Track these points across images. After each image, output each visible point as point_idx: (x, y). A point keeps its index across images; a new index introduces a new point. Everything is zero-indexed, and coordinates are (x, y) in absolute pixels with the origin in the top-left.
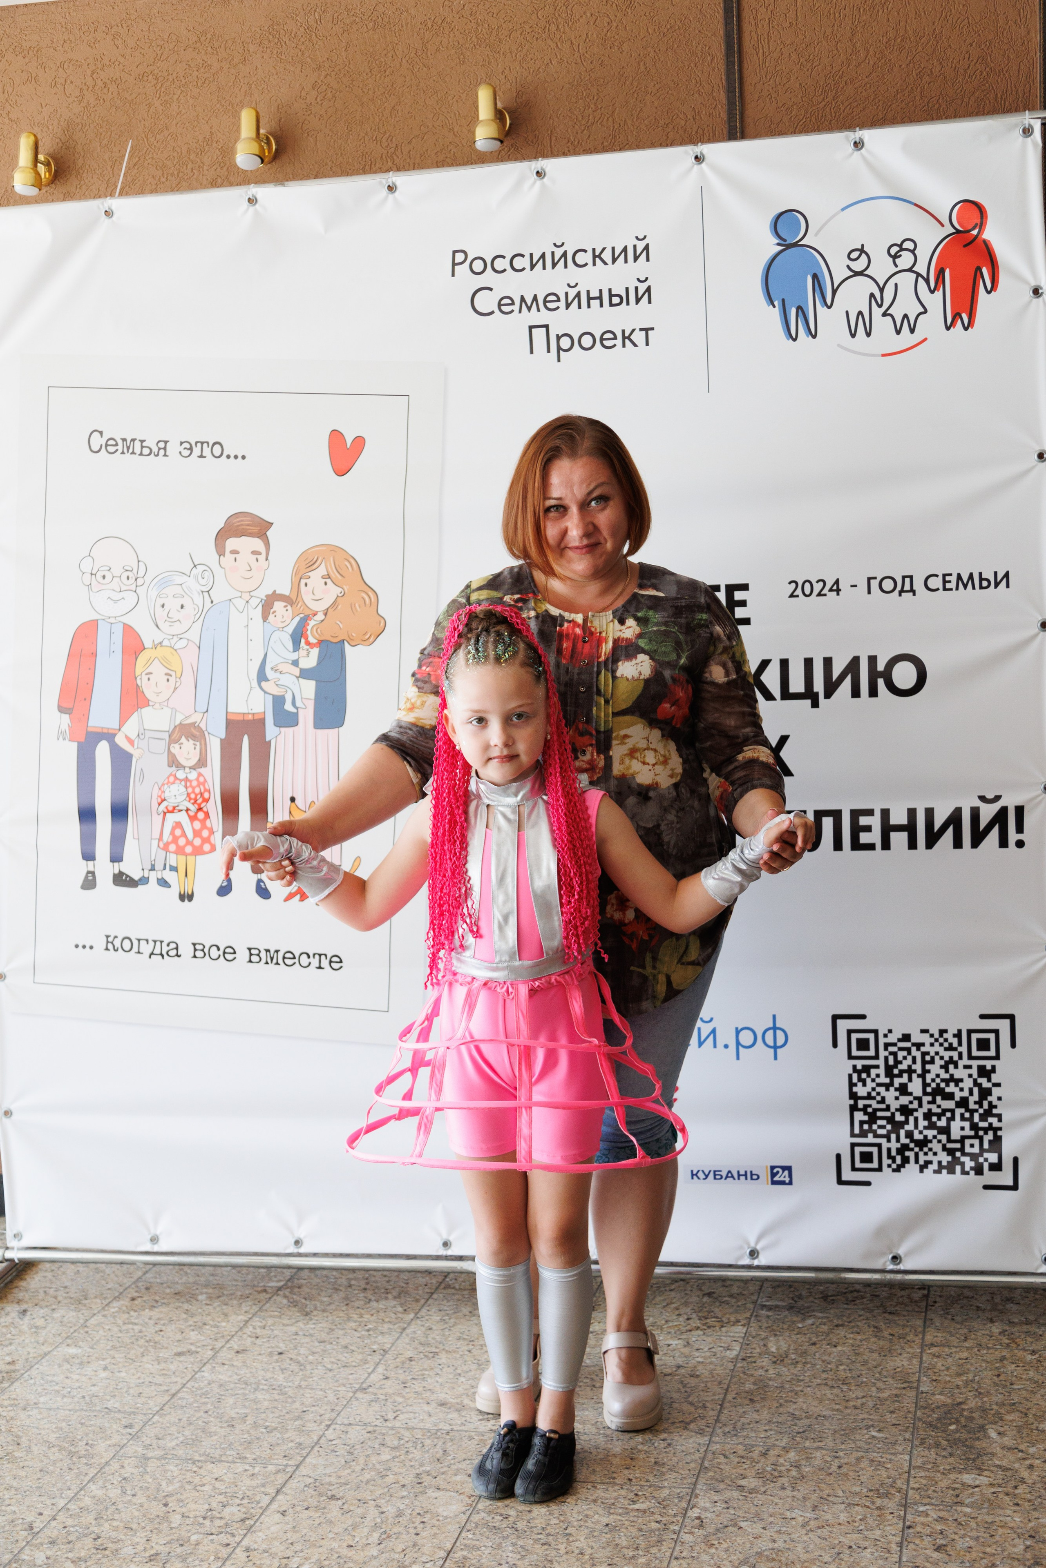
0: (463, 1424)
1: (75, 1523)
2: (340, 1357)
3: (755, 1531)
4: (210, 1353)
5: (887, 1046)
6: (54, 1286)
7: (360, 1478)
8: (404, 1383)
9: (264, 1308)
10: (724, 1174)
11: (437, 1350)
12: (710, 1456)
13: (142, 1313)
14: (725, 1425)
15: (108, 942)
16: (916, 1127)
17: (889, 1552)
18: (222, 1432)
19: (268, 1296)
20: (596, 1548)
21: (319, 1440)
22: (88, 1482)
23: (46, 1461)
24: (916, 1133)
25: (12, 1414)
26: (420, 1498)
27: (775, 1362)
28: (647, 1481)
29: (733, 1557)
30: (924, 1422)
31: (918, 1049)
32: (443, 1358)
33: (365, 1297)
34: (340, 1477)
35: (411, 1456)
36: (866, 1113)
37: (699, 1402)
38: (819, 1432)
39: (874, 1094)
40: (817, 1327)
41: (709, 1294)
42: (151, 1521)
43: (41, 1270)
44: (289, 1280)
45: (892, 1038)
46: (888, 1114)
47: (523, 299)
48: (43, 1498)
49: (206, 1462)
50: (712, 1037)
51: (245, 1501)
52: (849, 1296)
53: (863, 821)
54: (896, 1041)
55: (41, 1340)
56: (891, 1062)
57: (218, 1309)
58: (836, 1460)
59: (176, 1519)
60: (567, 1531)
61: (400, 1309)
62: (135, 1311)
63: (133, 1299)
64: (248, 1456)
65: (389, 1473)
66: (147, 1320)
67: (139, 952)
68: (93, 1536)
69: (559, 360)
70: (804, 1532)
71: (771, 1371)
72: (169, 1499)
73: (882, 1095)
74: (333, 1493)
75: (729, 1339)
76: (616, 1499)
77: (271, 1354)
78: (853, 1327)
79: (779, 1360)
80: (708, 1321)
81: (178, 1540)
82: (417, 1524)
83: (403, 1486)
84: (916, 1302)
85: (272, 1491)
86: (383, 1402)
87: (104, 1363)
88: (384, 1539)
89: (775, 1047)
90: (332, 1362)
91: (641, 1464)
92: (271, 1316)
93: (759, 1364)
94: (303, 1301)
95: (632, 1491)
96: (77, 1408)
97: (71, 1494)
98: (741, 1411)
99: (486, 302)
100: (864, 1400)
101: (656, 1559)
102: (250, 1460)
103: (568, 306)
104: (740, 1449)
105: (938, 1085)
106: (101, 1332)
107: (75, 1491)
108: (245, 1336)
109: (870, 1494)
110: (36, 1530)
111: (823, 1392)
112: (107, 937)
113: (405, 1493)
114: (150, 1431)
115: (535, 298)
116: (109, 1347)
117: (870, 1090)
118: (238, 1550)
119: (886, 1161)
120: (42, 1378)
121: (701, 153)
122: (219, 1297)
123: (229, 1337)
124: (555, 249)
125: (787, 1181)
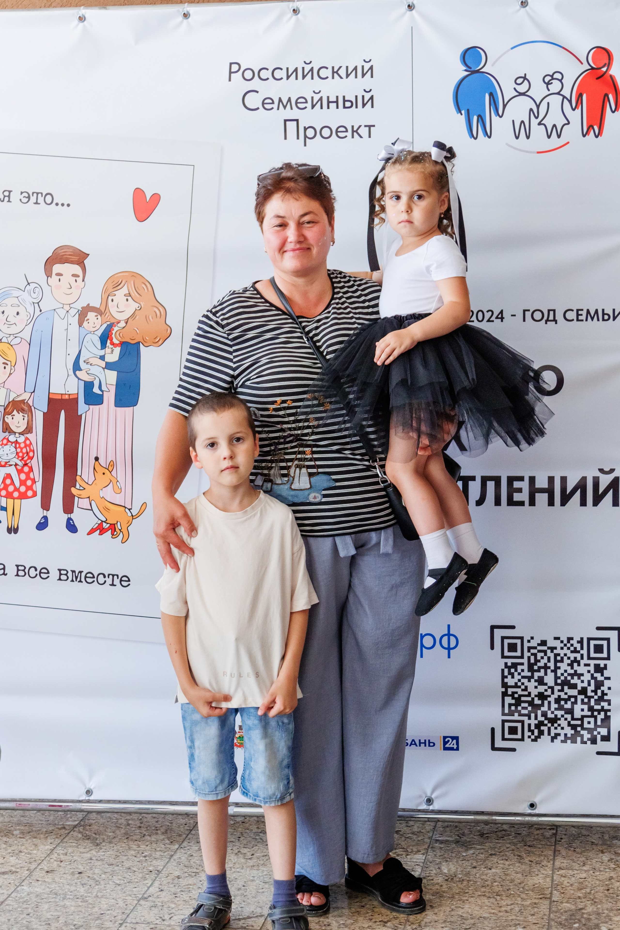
2: (126, 875)
4: (26, 873)
5: (529, 649)
8: (175, 894)
9: (64, 840)
10: (409, 742)
11: (198, 871)
16: (549, 708)
19: (67, 832)
24: (549, 712)
27: (447, 880)
30: (557, 922)
31: (552, 652)
33: (141, 833)
36: (513, 698)
39: (519, 684)
40: (476, 855)
44: (82, 820)
45: (533, 643)
46: (529, 699)
47: (280, 100)
52: (499, 834)
53: (516, 485)
54: (536, 645)
56: (532, 661)
57: (29, 841)
61: (167, 842)
69: (305, 145)
71: (446, 886)
73: (525, 685)
77: (73, 874)
78: (503, 856)
79: (450, 878)
84: (548, 838)
86: (161, 909)
89: (449, 649)
90: (120, 879)
92: (70, 847)
93: (435, 881)
94: (94, 835)
99: (253, 101)
100: (512, 907)
103: (313, 107)
105: (566, 678)
108: (52, 860)
115: (289, 100)
117: (517, 681)
119: (527, 733)
122: (29, 832)
123: (40, 862)
124: (305, 65)
125: (455, 748)
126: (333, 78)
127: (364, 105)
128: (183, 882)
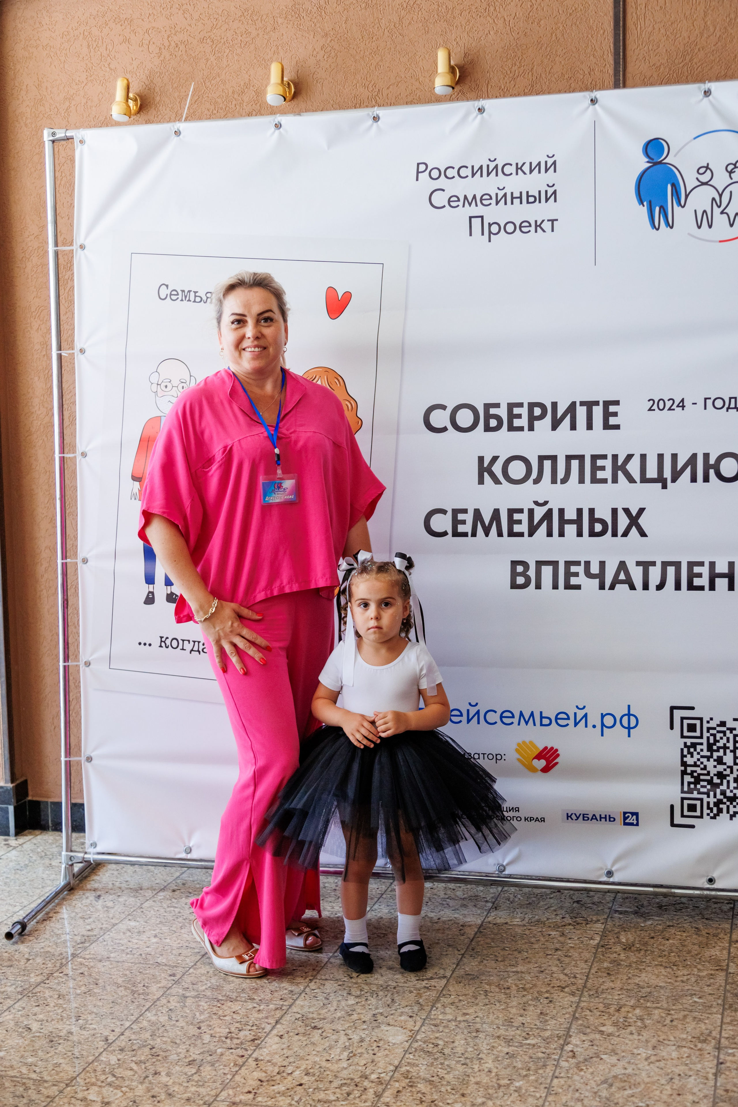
1: (137, 1038)
3: (612, 1061)
5: (709, 729)
6: (119, 880)
7: (334, 1015)
10: (590, 817)
12: (579, 1010)
13: (181, 900)
14: (590, 990)
15: (161, 641)
16: (728, 787)
17: (707, 1079)
20: (499, 1068)
21: (305, 989)
22: (146, 1011)
23: (116, 996)
24: (728, 791)
25: (92, 964)
26: (376, 1030)
27: (625, 949)
28: (535, 1025)
29: (596, 1078)
30: (732, 994)
31: (731, 732)
34: (320, 1014)
35: (369, 1002)
36: (692, 777)
37: (572, 974)
38: (657, 997)
39: (698, 763)
40: (655, 926)
41: (578, 902)
42: (189, 1038)
43: (110, 869)
45: (713, 724)
46: (708, 778)
47: (466, 197)
48: (114, 1021)
49: (226, 1001)
50: (584, 720)
51: (254, 1028)
52: (678, 906)
53: (697, 570)
55: (111, 915)
56: (712, 740)
58: (669, 1017)
59: (207, 1038)
60: (479, 1056)
62: (176, 899)
63: (174, 891)
64: (256, 998)
65: (354, 1013)
66: (184, 905)
67: (183, 649)
68: (150, 1047)
69: (490, 241)
70: (646, 1063)
71: (622, 955)
72: (202, 1025)
74: (315, 1024)
75: (592, 932)
76: (513, 1036)
78: (680, 927)
79: (628, 947)
80: (577, 919)
81: (208, 1052)
82: (374, 1048)
83: (364, 1022)
84: (725, 912)
85: (272, 1021)
87: (155, 932)
88: (351, 1057)
89: (629, 728)
91: (531, 1013)
93: (613, 950)
95: (525, 1032)
96: (137, 962)
97: (133, 1018)
98: (601, 981)
99: (439, 199)
100: (689, 977)
101: (542, 1077)
102: (257, 1001)
103: (497, 203)
104: (601, 1006)
106: (152, 912)
107: (137, 1017)
109: (693, 1040)
110: (110, 1041)
111: (660, 971)
112: (161, 638)
113: (365, 1027)
114: (188, 979)
115: (474, 197)
116: (158, 922)
117: (696, 760)
118: (250, 1060)
119: (706, 811)
120: (112, 941)
121: (595, 97)
124: (490, 163)
125: (635, 823)
126: (517, 174)
127: (547, 200)
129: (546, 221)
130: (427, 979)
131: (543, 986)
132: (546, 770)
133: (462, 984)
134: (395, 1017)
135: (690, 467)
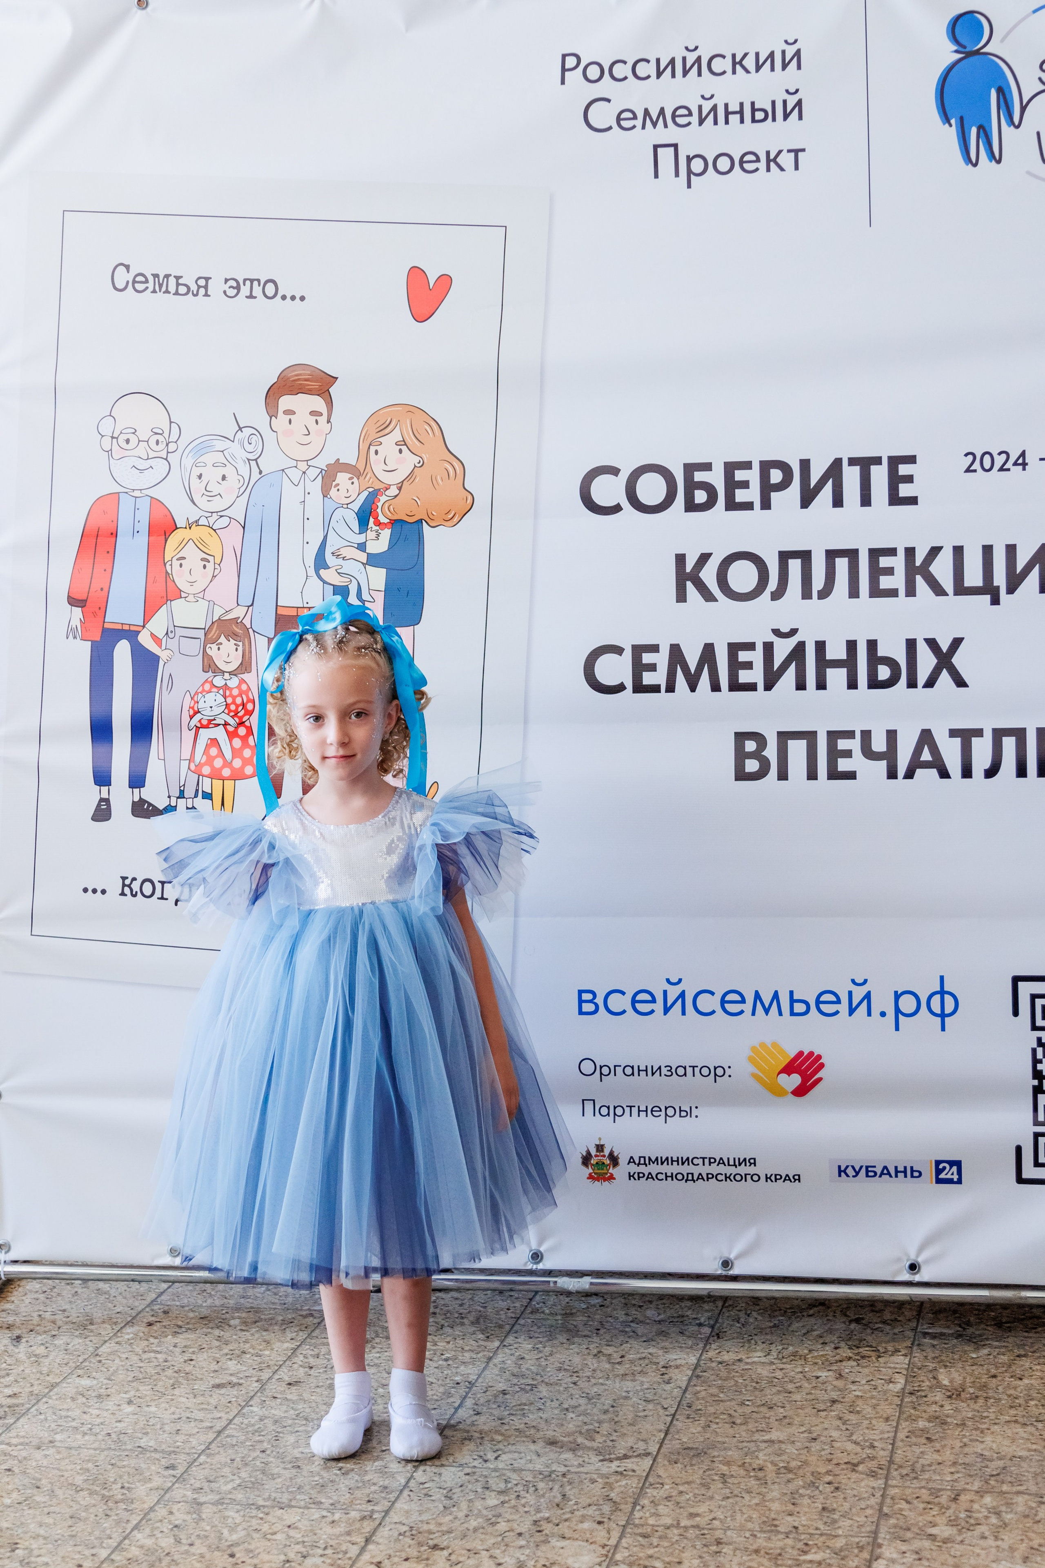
0: (580, 1465)
4: (256, 1385)
6: (49, 1309)
7: (465, 1525)
8: (501, 1419)
9: (314, 1334)
10: (879, 1170)
11: (535, 1383)
12: (888, 1501)
13: (164, 1340)
14: (900, 1467)
15: (124, 885)
18: (287, 1474)
21: (408, 1482)
22: (132, 1530)
23: (75, 1506)
25: (24, 1453)
26: (543, 1548)
27: (950, 1397)
32: (544, 1390)
33: (436, 1322)
34: (440, 1524)
35: (523, 1501)
37: (865, 1441)
38: (1017, 1474)
40: (995, 1357)
41: (854, 1319)
47: (646, 112)
48: (79, 1548)
49: (273, 1507)
50: (865, 1003)
51: (330, 1551)
52: (1028, 1323)
55: (45, 1370)
57: (257, 1336)
61: (481, 1336)
62: (155, 1338)
63: (150, 1324)
64: (323, 1500)
65: (500, 1520)
66: (171, 1348)
67: (162, 898)
69: (689, 186)
71: (947, 1407)
74: (435, 1542)
75: (890, 1371)
78: (1038, 1357)
79: (954, 1394)
80: (860, 1350)
83: (520, 1534)
85: (360, 1539)
86: (478, 1441)
87: (127, 1396)
89: (943, 1016)
91: (806, 1509)
93: (931, 1399)
95: (800, 1540)
96: (103, 1447)
97: (113, 1543)
98: (918, 1451)
99: (602, 115)
102: (327, 1505)
103: (701, 121)
104: (924, 1493)
106: (117, 1361)
107: (118, 1540)
108: (295, 1366)
111: (1015, 1431)
112: (124, 879)
113: (523, 1543)
114: (198, 1475)
115: (662, 111)
116: (130, 1379)
120: (54, 1413)
122: (256, 1322)
123: (276, 1368)
124: (687, 54)
125: (955, 1180)
126: (734, 72)
127: (786, 116)
128: (512, 1400)
129: (785, 152)
130: (618, 1459)
131: (819, 1463)
132: (800, 1091)
133: (679, 1465)
134: (573, 1524)
135: (1038, 566)
